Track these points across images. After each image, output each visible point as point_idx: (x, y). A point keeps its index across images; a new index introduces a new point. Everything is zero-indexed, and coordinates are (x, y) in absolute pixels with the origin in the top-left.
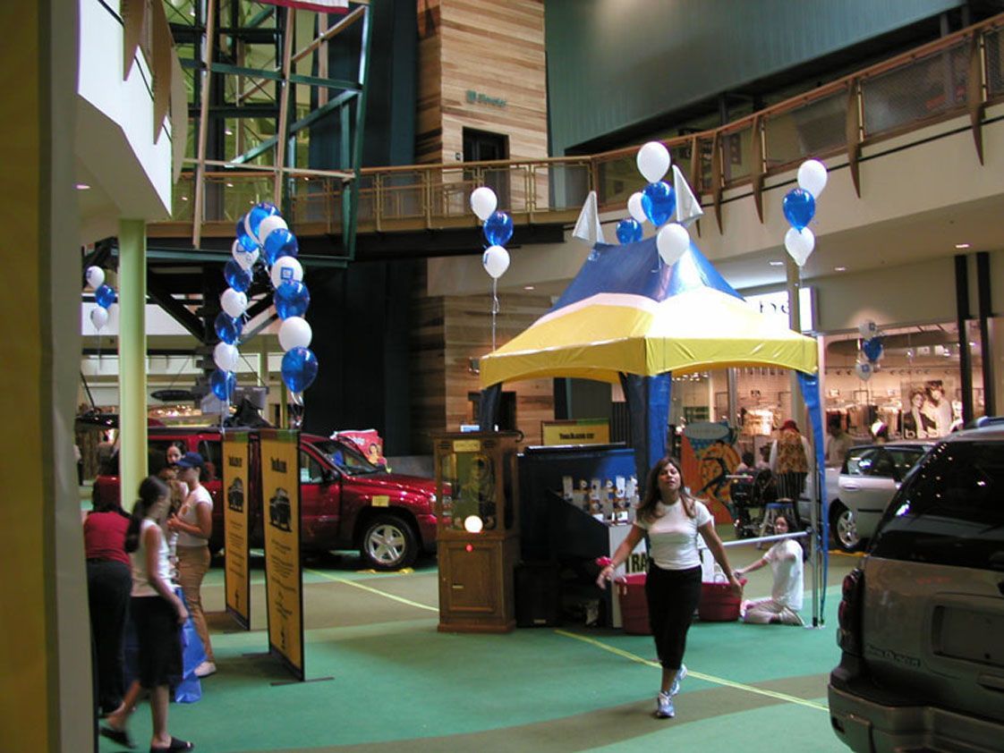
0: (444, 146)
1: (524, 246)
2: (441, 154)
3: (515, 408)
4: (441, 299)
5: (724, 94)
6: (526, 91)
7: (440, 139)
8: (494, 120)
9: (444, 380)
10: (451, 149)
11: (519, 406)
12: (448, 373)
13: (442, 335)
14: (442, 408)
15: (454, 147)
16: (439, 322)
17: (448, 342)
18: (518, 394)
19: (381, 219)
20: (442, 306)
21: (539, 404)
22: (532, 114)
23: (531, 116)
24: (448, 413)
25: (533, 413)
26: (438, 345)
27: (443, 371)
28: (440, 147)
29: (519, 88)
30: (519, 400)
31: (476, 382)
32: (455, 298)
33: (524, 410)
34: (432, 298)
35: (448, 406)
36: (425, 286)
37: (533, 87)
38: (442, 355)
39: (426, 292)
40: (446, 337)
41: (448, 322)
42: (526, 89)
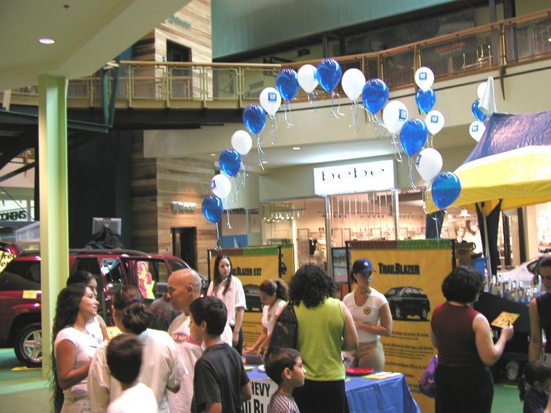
0: (156, 51)
1: (225, 124)
2: (154, 56)
3: (196, 239)
4: (154, 160)
5: (326, 33)
6: (201, 19)
7: (154, 45)
8: (184, 36)
9: (157, 218)
10: (160, 54)
11: (198, 237)
12: (159, 213)
13: (155, 186)
14: (155, 238)
15: (161, 52)
16: (153, 176)
17: (159, 191)
18: (197, 229)
19: (132, 99)
20: (155, 165)
21: (209, 236)
22: (204, 35)
23: (203, 36)
24: (159, 242)
25: (206, 242)
26: (152, 193)
27: (156, 211)
28: (153, 51)
29: (197, 16)
30: (198, 233)
31: (174, 220)
32: (163, 159)
33: (201, 239)
34: (146, 159)
35: (159, 237)
36: (141, 149)
37: (205, 17)
38: (156, 200)
39: (143, 155)
40: (158, 186)
41: (159, 176)
42: (200, 17)
